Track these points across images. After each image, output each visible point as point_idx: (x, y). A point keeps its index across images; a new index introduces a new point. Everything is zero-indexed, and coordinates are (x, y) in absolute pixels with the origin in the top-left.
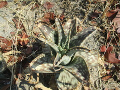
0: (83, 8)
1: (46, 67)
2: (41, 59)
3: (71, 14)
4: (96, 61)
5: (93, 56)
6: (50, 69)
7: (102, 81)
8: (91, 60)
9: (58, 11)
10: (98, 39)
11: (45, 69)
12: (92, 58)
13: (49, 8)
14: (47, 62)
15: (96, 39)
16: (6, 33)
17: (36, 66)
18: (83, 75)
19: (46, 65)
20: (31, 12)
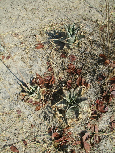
0: (97, 67)
1: (62, 106)
2: (61, 102)
3: (86, 70)
4: (87, 110)
5: (86, 107)
6: (64, 107)
7: (89, 119)
8: (85, 108)
9: (78, 65)
10: (97, 94)
11: (62, 107)
12: (86, 108)
13: (72, 60)
14: (63, 104)
15: (96, 94)
16: (41, 72)
17: (58, 105)
18: (76, 116)
19: (62, 105)
20: (60, 59)
